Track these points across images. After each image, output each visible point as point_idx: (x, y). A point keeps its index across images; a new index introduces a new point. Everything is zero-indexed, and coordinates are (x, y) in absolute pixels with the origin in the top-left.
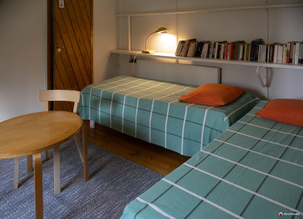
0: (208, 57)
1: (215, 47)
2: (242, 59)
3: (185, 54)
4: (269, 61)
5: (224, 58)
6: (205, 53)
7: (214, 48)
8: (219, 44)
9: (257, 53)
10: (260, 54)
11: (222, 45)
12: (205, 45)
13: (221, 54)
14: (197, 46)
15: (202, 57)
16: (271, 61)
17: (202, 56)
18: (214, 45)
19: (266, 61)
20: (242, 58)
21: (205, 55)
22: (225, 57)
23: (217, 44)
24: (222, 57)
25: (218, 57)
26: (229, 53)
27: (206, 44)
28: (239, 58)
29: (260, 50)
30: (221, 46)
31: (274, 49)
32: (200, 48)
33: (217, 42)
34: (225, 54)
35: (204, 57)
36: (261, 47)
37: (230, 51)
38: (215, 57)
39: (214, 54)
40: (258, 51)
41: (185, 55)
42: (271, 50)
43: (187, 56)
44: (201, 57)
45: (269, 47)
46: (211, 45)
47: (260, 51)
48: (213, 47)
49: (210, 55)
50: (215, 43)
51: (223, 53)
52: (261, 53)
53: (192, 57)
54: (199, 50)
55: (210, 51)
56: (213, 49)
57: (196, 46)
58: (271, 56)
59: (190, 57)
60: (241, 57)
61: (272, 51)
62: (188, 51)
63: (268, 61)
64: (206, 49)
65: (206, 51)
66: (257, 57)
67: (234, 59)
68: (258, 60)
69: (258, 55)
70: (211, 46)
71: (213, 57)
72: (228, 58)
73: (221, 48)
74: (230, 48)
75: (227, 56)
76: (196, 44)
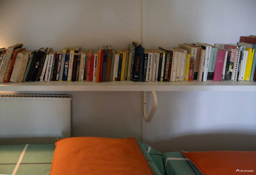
0: (54, 79)
1: (67, 58)
2: (118, 79)
3: (6, 77)
4: (164, 80)
5: (85, 79)
6: (49, 71)
7: (65, 61)
8: (77, 54)
9: (145, 66)
10: (149, 68)
11: (82, 56)
12: (47, 56)
13: (80, 73)
14: (31, 60)
15: (41, 80)
16: (167, 79)
17: (42, 78)
18: (66, 55)
19: (159, 80)
20: (117, 77)
21: (48, 76)
22: (88, 77)
23: (72, 54)
24: (82, 77)
25: (75, 78)
26: (95, 70)
27: (50, 55)
28: (112, 77)
29: (150, 62)
30: (80, 58)
31: (172, 59)
32: (38, 63)
33: (72, 49)
34: (88, 71)
35: (46, 79)
36: (150, 57)
37: (98, 65)
38: (69, 78)
39: (66, 73)
40: (147, 63)
41: (6, 79)
42: (168, 60)
43: (10, 80)
44: (39, 80)
45: (164, 56)
46: (60, 56)
47: (150, 64)
48: (64, 59)
49: (58, 75)
50: (68, 51)
51: (83, 70)
52: (151, 67)
53: (22, 82)
54: (37, 67)
55: (59, 67)
56: (65, 64)
57: (29, 58)
58: (167, 70)
59: (18, 82)
60: (115, 75)
61: (169, 62)
62: (12, 71)
63: (162, 79)
64: (50, 65)
65: (50, 68)
66: (144, 75)
67: (105, 81)
68: (145, 80)
69: (146, 70)
70: (60, 58)
71: (65, 78)
72: (94, 78)
73: (80, 61)
74: (99, 61)
75: (92, 75)
76: (29, 55)
